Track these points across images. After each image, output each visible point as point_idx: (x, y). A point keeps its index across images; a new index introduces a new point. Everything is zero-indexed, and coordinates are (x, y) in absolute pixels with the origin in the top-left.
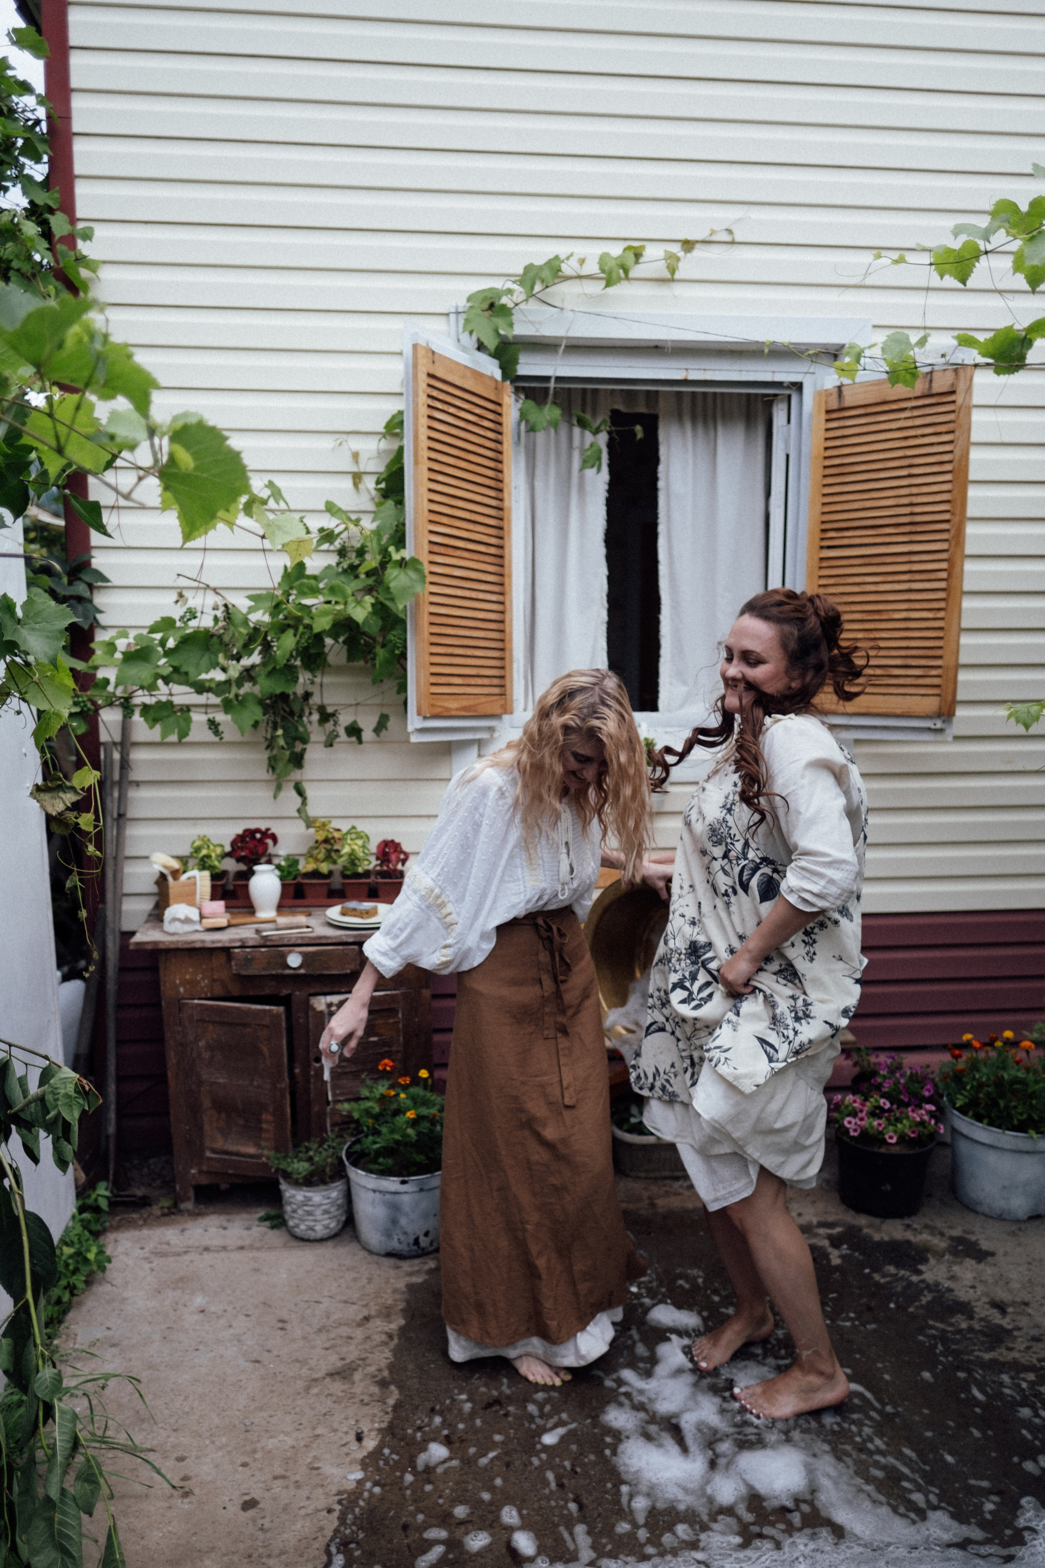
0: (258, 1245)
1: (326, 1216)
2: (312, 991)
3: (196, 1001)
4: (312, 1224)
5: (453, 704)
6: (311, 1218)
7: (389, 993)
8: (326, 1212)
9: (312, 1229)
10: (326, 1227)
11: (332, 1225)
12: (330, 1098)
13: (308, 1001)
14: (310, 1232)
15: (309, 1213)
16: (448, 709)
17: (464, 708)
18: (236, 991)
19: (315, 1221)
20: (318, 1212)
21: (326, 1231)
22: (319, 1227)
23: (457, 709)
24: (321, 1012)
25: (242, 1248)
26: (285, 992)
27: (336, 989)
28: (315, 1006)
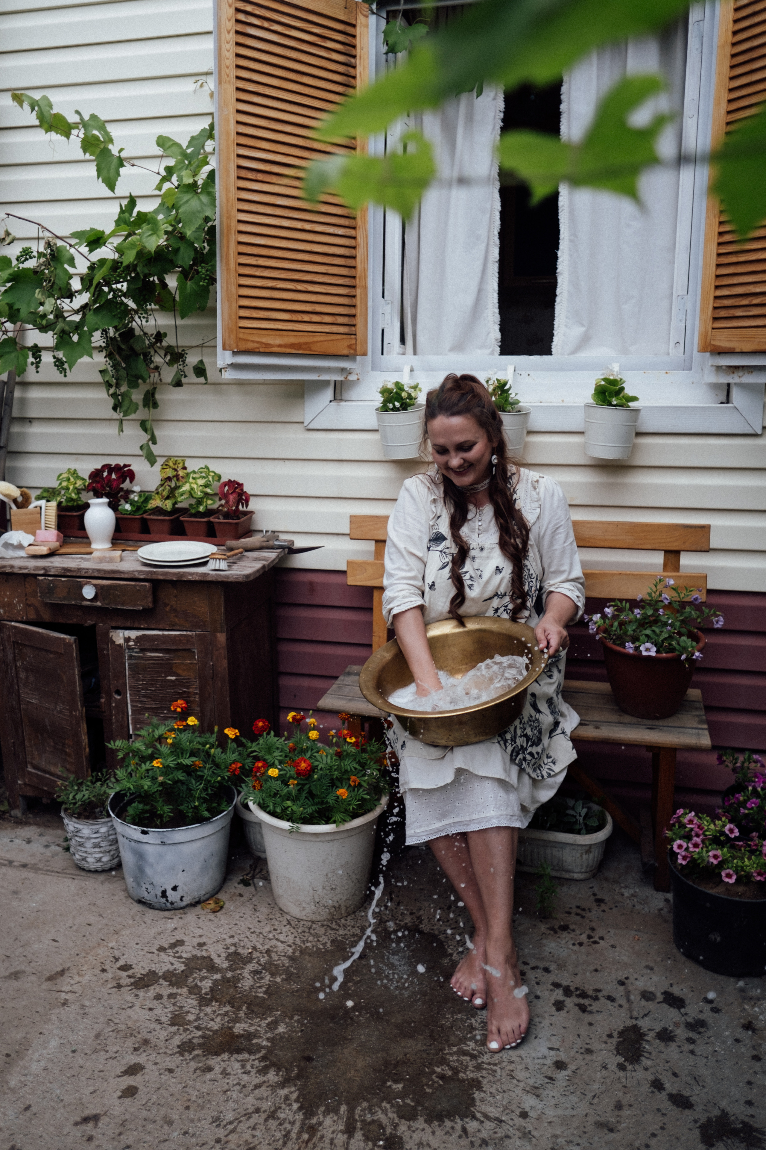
0: (40, 866)
1: (97, 850)
2: (114, 624)
3: (13, 623)
4: (85, 855)
5: (275, 340)
6: (83, 849)
7: (185, 633)
8: (96, 846)
9: (84, 859)
10: (99, 860)
11: (105, 859)
12: (131, 732)
13: (107, 634)
14: (83, 862)
15: (81, 845)
16: (268, 345)
17: (292, 346)
18: (47, 616)
19: (86, 852)
20: (89, 844)
21: (100, 864)
22: (90, 860)
23: (280, 346)
24: (120, 646)
25: (24, 866)
26: (90, 622)
27: (136, 625)
28: (114, 639)
